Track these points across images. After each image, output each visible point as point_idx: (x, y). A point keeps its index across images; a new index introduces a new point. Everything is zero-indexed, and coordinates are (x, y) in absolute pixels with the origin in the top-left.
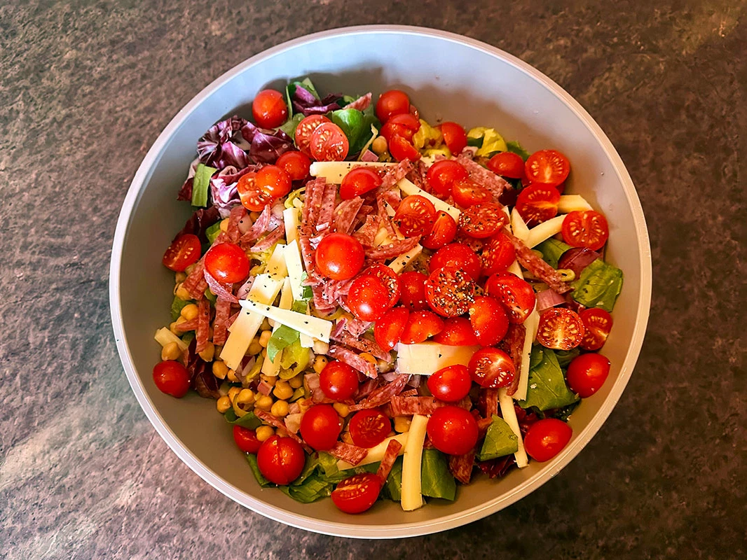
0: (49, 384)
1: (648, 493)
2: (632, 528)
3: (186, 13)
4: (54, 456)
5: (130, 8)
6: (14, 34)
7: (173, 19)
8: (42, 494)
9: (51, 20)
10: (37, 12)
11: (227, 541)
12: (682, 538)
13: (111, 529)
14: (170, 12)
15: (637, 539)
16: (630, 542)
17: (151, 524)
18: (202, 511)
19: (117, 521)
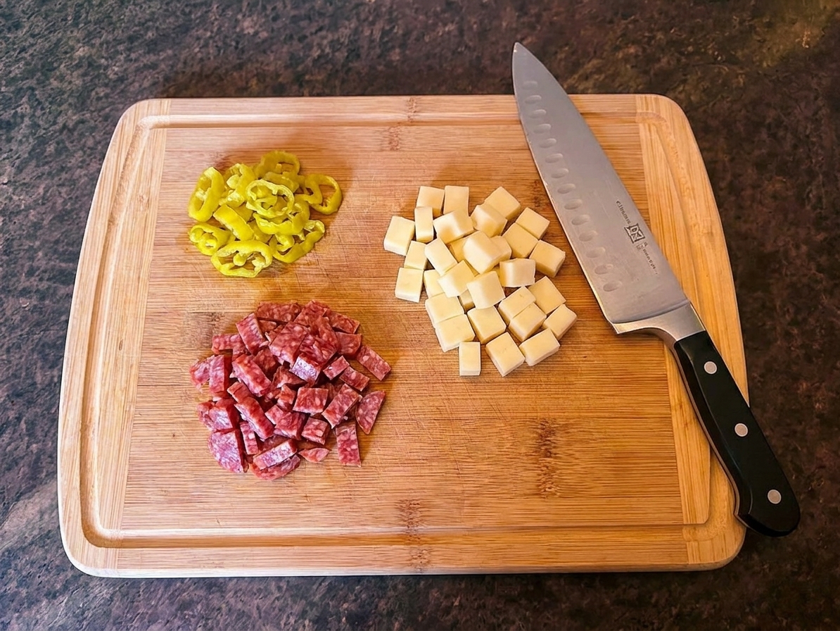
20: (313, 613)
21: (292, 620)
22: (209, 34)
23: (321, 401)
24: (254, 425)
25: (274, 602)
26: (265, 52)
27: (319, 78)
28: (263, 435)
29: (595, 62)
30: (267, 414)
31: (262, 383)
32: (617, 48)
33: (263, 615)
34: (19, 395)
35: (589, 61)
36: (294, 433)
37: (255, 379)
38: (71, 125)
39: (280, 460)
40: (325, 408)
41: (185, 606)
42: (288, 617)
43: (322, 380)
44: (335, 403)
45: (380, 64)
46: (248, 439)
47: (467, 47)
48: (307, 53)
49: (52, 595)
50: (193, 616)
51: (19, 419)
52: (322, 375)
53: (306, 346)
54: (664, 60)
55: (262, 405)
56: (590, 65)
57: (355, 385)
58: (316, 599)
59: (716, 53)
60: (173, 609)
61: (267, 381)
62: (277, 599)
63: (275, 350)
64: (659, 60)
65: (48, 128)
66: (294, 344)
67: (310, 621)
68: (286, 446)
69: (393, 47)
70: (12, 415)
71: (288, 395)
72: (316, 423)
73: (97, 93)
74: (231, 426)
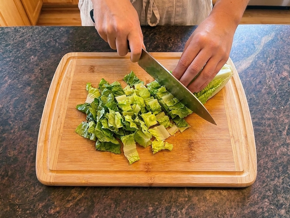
26: (206, 212)
27: (181, 199)
29: (69, 206)
32: (58, 212)
35: (71, 206)
38: (276, 179)
45: (157, 205)
47: (120, 213)
48: (188, 211)
54: (40, 206)
56: (71, 204)
59: (18, 210)
64: (42, 207)
65: (284, 177)
69: (152, 213)
73: (271, 192)
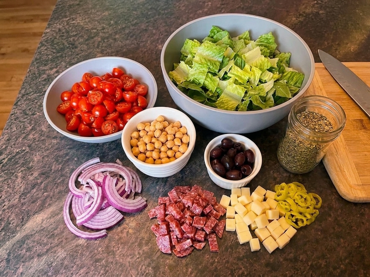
0: (57, 187)
1: (329, 239)
2: (323, 257)
3: (149, 42)
4: (52, 220)
5: (126, 40)
6: (76, 47)
7: (143, 44)
8: (43, 238)
9: (92, 43)
10: (87, 40)
11: (129, 262)
12: (347, 261)
13: (73, 256)
14: (142, 42)
15: (326, 262)
16: (323, 263)
17: (93, 253)
18: (119, 248)
19: (76, 252)
20: (153, 265)
21: (144, 267)
22: (146, 50)
23: (203, 222)
24: (176, 232)
25: (136, 259)
28: (179, 236)
30: (182, 227)
31: (180, 214)
33: (131, 265)
34: (43, 174)
36: (192, 235)
37: (177, 212)
39: (186, 247)
40: (205, 225)
41: (97, 261)
42: (142, 266)
43: (203, 214)
44: (209, 223)
46: (173, 238)
49: (39, 256)
50: (100, 265)
51: (42, 183)
52: (203, 212)
53: (196, 200)
55: (180, 223)
57: (215, 217)
58: (155, 258)
60: (91, 262)
61: (182, 213)
62: (138, 258)
63: (184, 201)
66: (192, 199)
67: (152, 268)
68: (189, 240)
70: (39, 181)
71: (190, 219)
72: (201, 232)
74: (166, 233)
